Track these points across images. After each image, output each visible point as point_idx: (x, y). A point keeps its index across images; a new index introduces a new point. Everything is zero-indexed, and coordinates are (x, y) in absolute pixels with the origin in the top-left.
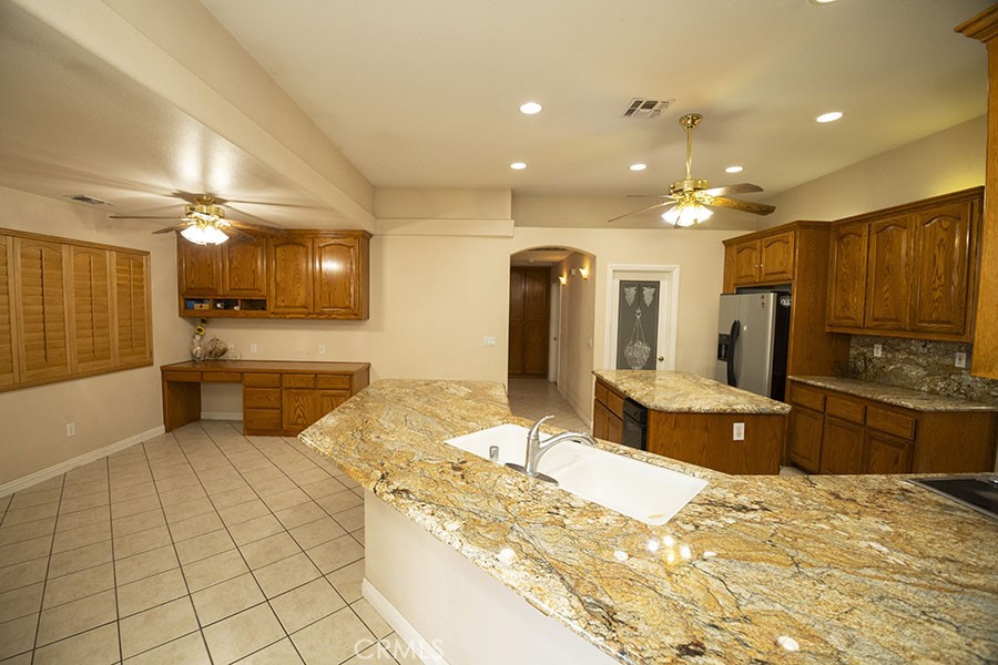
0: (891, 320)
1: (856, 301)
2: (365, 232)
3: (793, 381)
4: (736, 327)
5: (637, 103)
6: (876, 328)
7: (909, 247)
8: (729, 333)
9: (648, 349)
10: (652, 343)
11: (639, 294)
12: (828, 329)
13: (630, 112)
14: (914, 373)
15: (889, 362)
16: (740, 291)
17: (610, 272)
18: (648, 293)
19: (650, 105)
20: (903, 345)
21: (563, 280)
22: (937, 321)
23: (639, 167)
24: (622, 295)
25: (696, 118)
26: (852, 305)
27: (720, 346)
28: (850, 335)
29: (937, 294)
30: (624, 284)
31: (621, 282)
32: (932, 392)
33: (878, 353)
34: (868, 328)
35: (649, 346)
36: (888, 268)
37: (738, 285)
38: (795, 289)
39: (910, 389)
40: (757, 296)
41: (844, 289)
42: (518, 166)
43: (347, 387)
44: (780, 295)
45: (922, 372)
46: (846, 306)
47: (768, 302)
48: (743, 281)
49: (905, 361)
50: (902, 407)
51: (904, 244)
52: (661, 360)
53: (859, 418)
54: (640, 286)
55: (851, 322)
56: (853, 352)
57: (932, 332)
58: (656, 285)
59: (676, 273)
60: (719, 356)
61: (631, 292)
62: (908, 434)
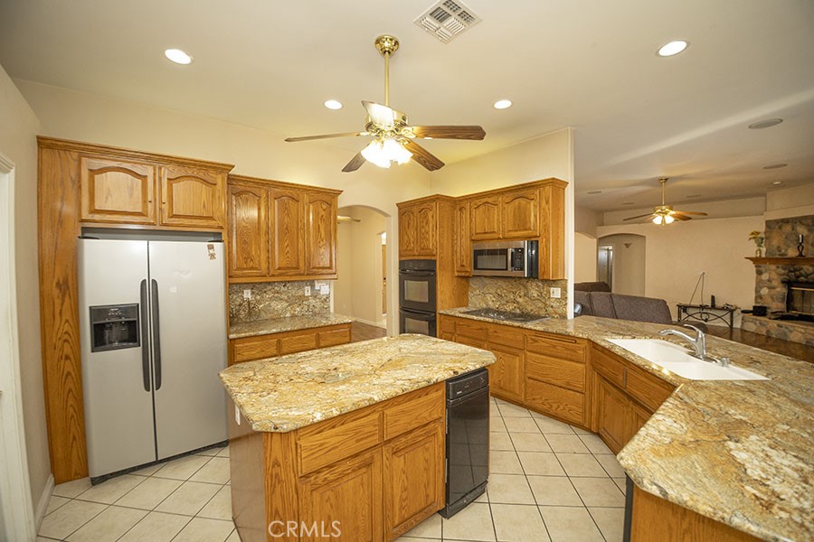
0: (291, 268)
1: (259, 253)
6: (280, 275)
14: (279, 306)
15: (259, 302)
20: (270, 287)
26: (255, 256)
36: (287, 229)
41: (245, 242)
45: (285, 304)
49: (271, 299)
55: (255, 272)
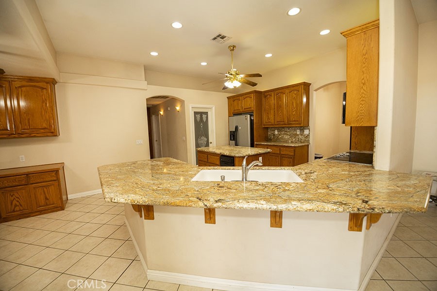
0: (282, 121)
1: (272, 117)
2: (54, 79)
3: (256, 144)
4: (237, 128)
5: (218, 36)
6: (278, 124)
7: (286, 100)
8: (234, 130)
9: (206, 139)
10: (207, 137)
11: (201, 117)
12: (263, 126)
13: (215, 39)
14: (286, 137)
15: (280, 135)
16: (235, 115)
17: (191, 108)
18: (204, 116)
19: (223, 37)
21: (162, 113)
22: (294, 121)
23: (204, 64)
24: (195, 118)
25: (234, 47)
26: (270, 118)
27: (231, 135)
28: (268, 128)
29: (294, 113)
30: (196, 113)
31: (194, 112)
32: (292, 142)
33: (276, 132)
34: (276, 125)
35: (206, 138)
36: (280, 106)
37: (234, 113)
38: (254, 113)
39: (286, 142)
40: (243, 117)
41: (267, 113)
42: (154, 54)
43: (55, 179)
44: (251, 115)
45: (289, 137)
46: (269, 119)
47: (248, 118)
48: (236, 111)
49: (284, 134)
50: (291, 146)
51: (284, 99)
52: (211, 143)
53: (278, 152)
54: (201, 114)
55: (270, 123)
56: (269, 133)
57: (294, 124)
58: (206, 113)
59: (214, 108)
60: (231, 140)
61: (198, 116)
62: (293, 154)
